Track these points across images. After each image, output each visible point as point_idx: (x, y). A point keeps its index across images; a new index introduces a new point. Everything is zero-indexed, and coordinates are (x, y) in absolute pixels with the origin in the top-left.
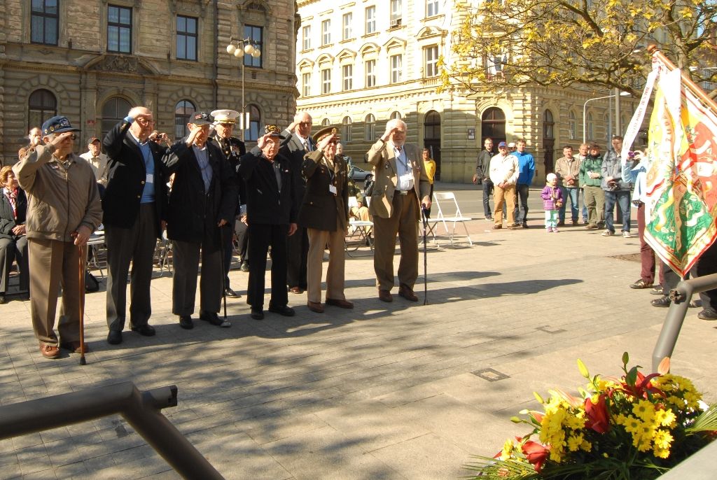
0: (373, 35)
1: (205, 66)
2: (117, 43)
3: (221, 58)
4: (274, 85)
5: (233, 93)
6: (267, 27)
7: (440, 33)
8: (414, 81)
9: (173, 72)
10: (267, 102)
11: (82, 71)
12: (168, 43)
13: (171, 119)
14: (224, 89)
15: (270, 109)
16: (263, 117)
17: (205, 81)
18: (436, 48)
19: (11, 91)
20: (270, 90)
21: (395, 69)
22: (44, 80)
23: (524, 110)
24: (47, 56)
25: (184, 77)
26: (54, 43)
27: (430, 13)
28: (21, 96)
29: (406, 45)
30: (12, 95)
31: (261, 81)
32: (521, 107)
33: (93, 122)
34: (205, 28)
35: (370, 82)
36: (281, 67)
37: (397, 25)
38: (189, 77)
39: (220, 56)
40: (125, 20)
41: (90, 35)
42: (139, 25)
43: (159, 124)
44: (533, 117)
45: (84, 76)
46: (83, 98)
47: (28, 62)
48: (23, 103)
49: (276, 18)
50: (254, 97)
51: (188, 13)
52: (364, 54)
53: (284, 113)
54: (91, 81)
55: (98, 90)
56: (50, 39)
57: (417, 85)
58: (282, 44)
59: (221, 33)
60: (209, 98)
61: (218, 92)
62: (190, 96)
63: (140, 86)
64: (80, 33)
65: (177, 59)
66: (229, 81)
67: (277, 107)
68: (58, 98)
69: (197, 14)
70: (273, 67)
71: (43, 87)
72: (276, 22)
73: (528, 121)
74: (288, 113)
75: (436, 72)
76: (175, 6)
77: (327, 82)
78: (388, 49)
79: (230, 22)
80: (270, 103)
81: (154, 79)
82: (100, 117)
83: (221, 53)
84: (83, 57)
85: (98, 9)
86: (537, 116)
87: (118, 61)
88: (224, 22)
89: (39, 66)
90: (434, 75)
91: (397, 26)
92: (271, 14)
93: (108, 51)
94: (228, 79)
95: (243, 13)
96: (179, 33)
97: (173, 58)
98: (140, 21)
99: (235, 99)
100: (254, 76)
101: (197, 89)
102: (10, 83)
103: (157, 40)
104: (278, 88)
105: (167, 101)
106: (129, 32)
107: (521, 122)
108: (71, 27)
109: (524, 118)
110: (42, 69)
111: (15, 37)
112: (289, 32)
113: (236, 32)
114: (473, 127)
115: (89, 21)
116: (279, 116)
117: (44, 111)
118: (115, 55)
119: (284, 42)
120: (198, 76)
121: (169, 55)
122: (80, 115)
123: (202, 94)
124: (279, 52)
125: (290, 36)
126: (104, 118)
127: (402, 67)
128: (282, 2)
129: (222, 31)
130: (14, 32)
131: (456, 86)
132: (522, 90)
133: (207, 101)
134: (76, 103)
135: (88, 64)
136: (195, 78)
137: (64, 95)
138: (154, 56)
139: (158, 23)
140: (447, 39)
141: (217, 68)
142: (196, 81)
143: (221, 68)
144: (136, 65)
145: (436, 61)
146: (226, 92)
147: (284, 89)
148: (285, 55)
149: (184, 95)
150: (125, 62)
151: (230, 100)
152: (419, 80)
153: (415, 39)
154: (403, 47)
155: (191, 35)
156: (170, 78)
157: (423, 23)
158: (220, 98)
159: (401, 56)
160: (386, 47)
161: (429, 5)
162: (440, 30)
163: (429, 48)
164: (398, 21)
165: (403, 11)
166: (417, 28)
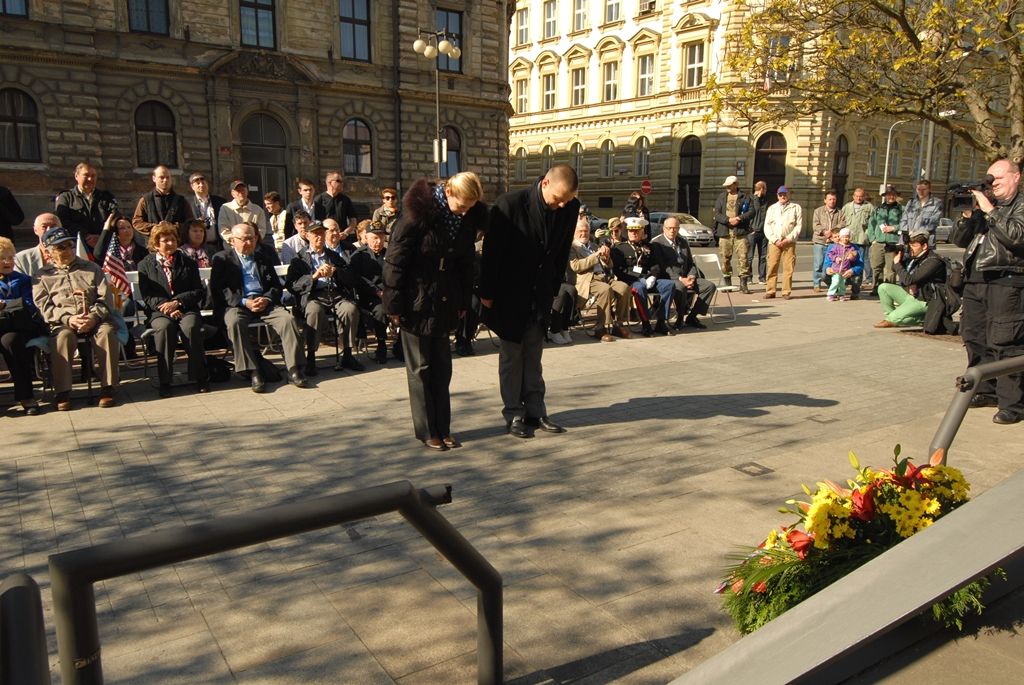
0: (615, 25)
1: (382, 70)
2: (254, 33)
3: (405, 58)
4: (478, 99)
5: (422, 110)
6: (469, 13)
7: (709, 23)
8: (669, 94)
9: (336, 79)
10: (469, 123)
11: (207, 75)
12: (328, 35)
13: (338, 147)
14: (408, 104)
15: (475, 133)
16: (464, 144)
17: (382, 92)
18: (702, 46)
19: (108, 103)
20: (473, 105)
21: (643, 76)
22: (153, 87)
23: (812, 136)
24: (156, 52)
25: (353, 85)
26: (163, 31)
28: (122, 110)
29: (660, 40)
30: (109, 109)
31: (460, 92)
32: (808, 131)
33: (229, 149)
34: (380, 12)
35: (610, 93)
36: (489, 73)
37: (649, 9)
38: (361, 86)
39: (403, 54)
41: (215, 20)
42: (285, 7)
43: (321, 153)
44: (822, 146)
45: (210, 83)
46: (212, 115)
47: (128, 61)
48: (128, 122)
50: (451, 115)
52: (602, 53)
53: (493, 138)
54: (222, 90)
55: (232, 104)
56: (158, 26)
57: (672, 100)
58: (490, 38)
59: (403, 21)
60: (388, 116)
61: (402, 108)
62: (363, 113)
63: (292, 98)
64: (200, 17)
65: (343, 58)
66: (417, 92)
67: (483, 130)
68: (177, 115)
70: (477, 73)
71: (154, 98)
72: (481, 4)
73: (816, 151)
74: (498, 139)
75: (700, 81)
77: (550, 92)
78: (636, 46)
79: (416, 5)
80: (473, 124)
81: (311, 87)
82: (238, 142)
83: (404, 51)
84: (207, 53)
86: (828, 144)
87: (258, 61)
89: (144, 66)
90: (695, 86)
91: (648, 12)
93: (242, 45)
94: (416, 89)
96: (343, 19)
97: (336, 56)
98: (286, 1)
99: (425, 119)
100: (451, 86)
101: (372, 104)
102: (105, 91)
103: (313, 30)
104: (485, 103)
105: (331, 121)
106: (271, 16)
107: (806, 152)
108: (186, 8)
109: (811, 147)
110: (150, 71)
111: (106, 23)
112: (499, 20)
113: (426, 20)
116: (486, 143)
117: (159, 134)
118: (253, 51)
119: (492, 36)
120: (372, 85)
121: (330, 53)
122: (209, 139)
123: (379, 112)
124: (485, 50)
125: (501, 26)
126: (243, 144)
127: (655, 73)
129: (404, 17)
130: (103, 15)
133: (387, 120)
134: (202, 122)
135: (214, 66)
136: (368, 87)
137: (185, 110)
138: (310, 54)
139: (313, 4)
140: (720, 33)
141: (399, 72)
142: (370, 91)
143: (407, 73)
144: (285, 67)
145: (700, 65)
146: (412, 109)
147: (493, 104)
148: (493, 55)
149: (354, 111)
150: (268, 62)
151: (419, 119)
152: (675, 92)
153: (672, 33)
154: (656, 43)
155: (360, 22)
156: (333, 87)
157: (685, 8)
158: (404, 117)
159: (652, 56)
160: (633, 42)
162: (708, 19)
163: (691, 46)
164: (651, 4)
166: (677, 14)
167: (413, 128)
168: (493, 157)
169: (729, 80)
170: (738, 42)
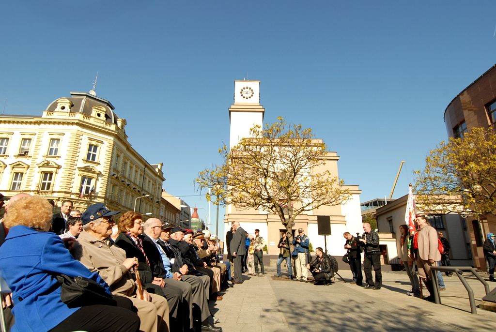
0: (3, 156)
7: (57, 166)
8: (31, 191)
18: (51, 174)
21: (15, 181)
27: (51, 154)
29: (28, 168)
37: (24, 154)
75: (48, 188)
78: (13, 167)
90: (45, 190)
127: (24, 181)
140: (60, 171)
145: (50, 182)
152: (34, 191)
153: (37, 166)
154: (26, 169)
157: (45, 158)
159: (22, 174)
160: (12, 166)
161: (51, 149)
162: (56, 164)
163: (46, 173)
164: (26, 152)
165: (31, 148)
166: (41, 160)
169: (64, 190)
170: (70, 176)
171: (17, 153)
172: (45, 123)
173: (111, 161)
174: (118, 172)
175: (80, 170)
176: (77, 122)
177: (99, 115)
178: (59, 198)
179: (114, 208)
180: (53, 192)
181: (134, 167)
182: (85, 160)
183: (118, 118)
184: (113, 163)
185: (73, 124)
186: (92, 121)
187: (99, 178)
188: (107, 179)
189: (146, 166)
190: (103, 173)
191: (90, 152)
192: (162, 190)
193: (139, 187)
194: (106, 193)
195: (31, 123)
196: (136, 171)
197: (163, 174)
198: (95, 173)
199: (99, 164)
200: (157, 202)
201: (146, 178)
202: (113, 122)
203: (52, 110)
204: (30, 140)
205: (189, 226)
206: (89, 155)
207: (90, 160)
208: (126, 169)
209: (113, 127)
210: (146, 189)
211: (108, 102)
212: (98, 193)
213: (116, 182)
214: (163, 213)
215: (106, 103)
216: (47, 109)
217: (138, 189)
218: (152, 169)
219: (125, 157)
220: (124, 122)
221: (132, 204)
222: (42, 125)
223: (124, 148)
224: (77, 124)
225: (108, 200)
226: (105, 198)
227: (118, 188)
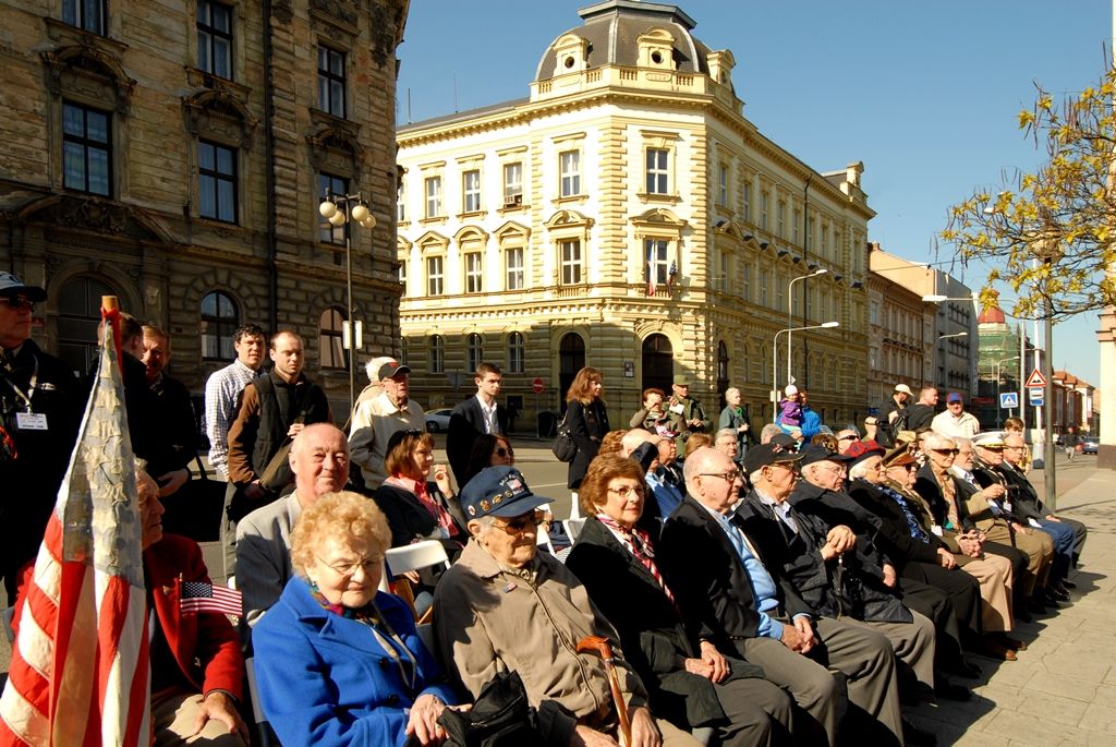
0: (476, 215)
1: (253, 235)
2: (90, 178)
3: (282, 224)
4: (370, 278)
5: (304, 286)
6: (357, 181)
7: (584, 222)
8: (544, 289)
9: (194, 241)
10: (360, 306)
11: (13, 221)
12: (184, 188)
13: (194, 325)
14: (288, 278)
15: (365, 316)
17: (254, 261)
18: (577, 243)
20: (364, 285)
21: (511, 270)
23: (697, 340)
25: (217, 250)
27: (566, 192)
29: (529, 234)
32: (692, 335)
33: (41, 320)
34: (250, 168)
35: (473, 285)
36: (380, 250)
37: (514, 203)
38: (225, 252)
39: (279, 219)
40: (95, 133)
41: (27, 153)
42: (127, 147)
43: (173, 331)
44: (707, 350)
45: (17, 232)
49: (371, 168)
51: (219, 136)
52: (461, 243)
53: (387, 324)
54: (35, 243)
55: (47, 260)
57: (548, 296)
58: (380, 211)
59: (279, 181)
60: (261, 291)
61: (279, 282)
62: (228, 284)
63: (134, 260)
64: (6, 147)
65: (202, 217)
66: (298, 265)
67: (375, 314)
69: (236, 141)
70: (367, 249)
72: (370, 173)
73: (702, 355)
75: (577, 279)
76: (195, 121)
78: (502, 238)
79: (295, 166)
80: (364, 306)
81: (160, 248)
82: (55, 312)
83: (281, 215)
84: (13, 194)
85: (43, 105)
86: (712, 349)
87: (88, 210)
88: (285, 163)
90: (572, 283)
91: (514, 205)
92: (363, 160)
93: (64, 187)
94: (295, 261)
95: (317, 151)
96: (203, 172)
97: (194, 214)
98: (128, 141)
99: (307, 297)
101: (240, 274)
103: (163, 180)
104: (377, 283)
105: (186, 292)
106: (105, 158)
107: (692, 355)
109: (697, 351)
112: (389, 193)
113: (306, 181)
114: (632, 360)
115: (24, 126)
116: (379, 329)
118: (82, 197)
119: (383, 209)
120: (241, 251)
121: (186, 210)
123: (249, 284)
125: (393, 199)
126: (62, 316)
127: (527, 266)
128: (379, 143)
129: (281, 177)
131: (608, 301)
132: (694, 313)
133: (259, 296)
135: (26, 210)
136: (238, 254)
138: (160, 208)
139: (165, 149)
140: (594, 232)
141: (275, 240)
142: (238, 259)
143: (282, 241)
144: (124, 220)
145: (577, 262)
146: (291, 284)
147: (387, 285)
148: (385, 230)
149: (217, 283)
150: (103, 213)
151: (300, 296)
152: (551, 288)
153: (545, 228)
154: (525, 237)
155: (225, 177)
156: (190, 250)
157: (556, 205)
158: (281, 294)
159: (521, 250)
160: (498, 234)
161: (565, 179)
162: (583, 218)
163: (565, 243)
164: (517, 197)
165: (524, 183)
166: (549, 211)
167: (292, 307)
168: (387, 345)
169: (610, 279)
170: (617, 242)
171: (501, 203)
172: (540, 113)
173: (708, 185)
174: (730, 214)
175: (636, 224)
176: (609, 92)
177: (657, 58)
178: (604, 299)
179: (735, 313)
180: (589, 287)
181: (774, 192)
182: (643, 196)
183: (708, 52)
184: (714, 191)
185: (599, 101)
186: (642, 81)
187: (685, 238)
188: (704, 238)
189: (808, 181)
190: (692, 222)
191: (652, 171)
192: (870, 248)
193: (795, 247)
194: (708, 275)
195: (512, 122)
196: (782, 203)
197: (864, 196)
198: (671, 225)
199: (678, 199)
200: (856, 285)
201: (812, 220)
202: (697, 68)
203: (547, 77)
204: (518, 164)
205: (972, 349)
206: (650, 177)
207: (656, 192)
208: (751, 202)
209: (698, 85)
210: (818, 250)
211: (672, 10)
212: (688, 279)
213: (728, 243)
214: (879, 314)
215: (669, 14)
216: (537, 77)
217: (793, 255)
218: (828, 187)
219: (745, 167)
220: (727, 60)
221: (782, 298)
222: (536, 122)
223: (738, 140)
224: (610, 99)
225: (715, 293)
226: (707, 290)
227: (736, 258)
